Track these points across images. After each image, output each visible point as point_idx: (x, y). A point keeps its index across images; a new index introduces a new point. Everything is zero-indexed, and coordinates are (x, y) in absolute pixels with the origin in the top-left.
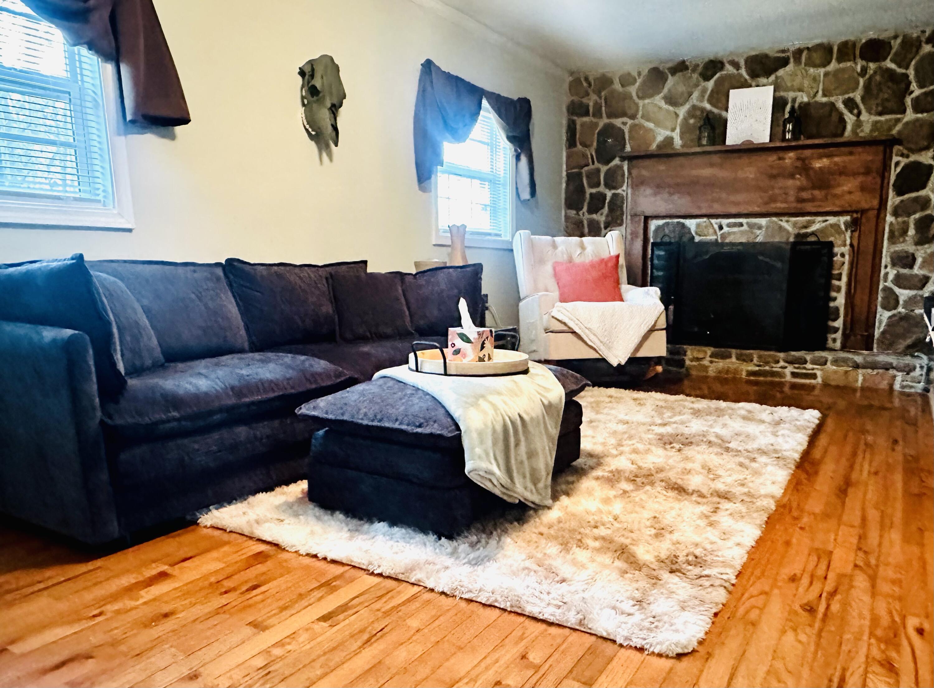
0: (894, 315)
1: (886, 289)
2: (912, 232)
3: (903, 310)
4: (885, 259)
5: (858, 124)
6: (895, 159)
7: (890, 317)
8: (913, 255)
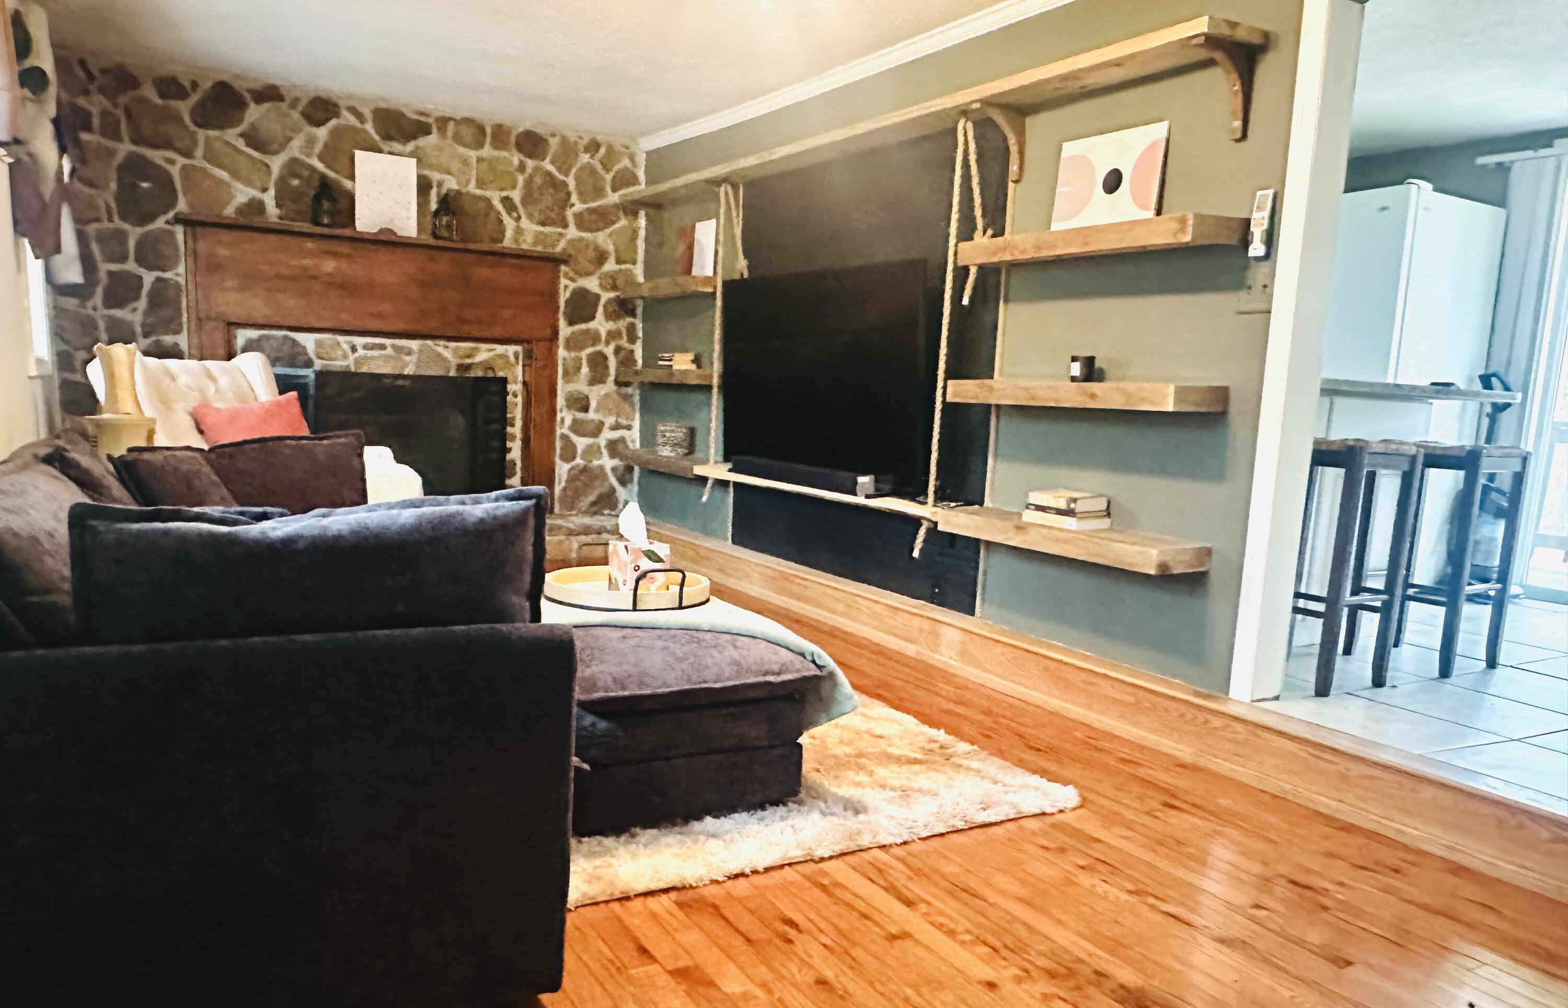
0: (573, 468)
1: (564, 437)
2: (585, 370)
3: (581, 462)
4: (560, 401)
5: (519, 231)
6: (563, 281)
7: (570, 471)
8: (587, 397)
